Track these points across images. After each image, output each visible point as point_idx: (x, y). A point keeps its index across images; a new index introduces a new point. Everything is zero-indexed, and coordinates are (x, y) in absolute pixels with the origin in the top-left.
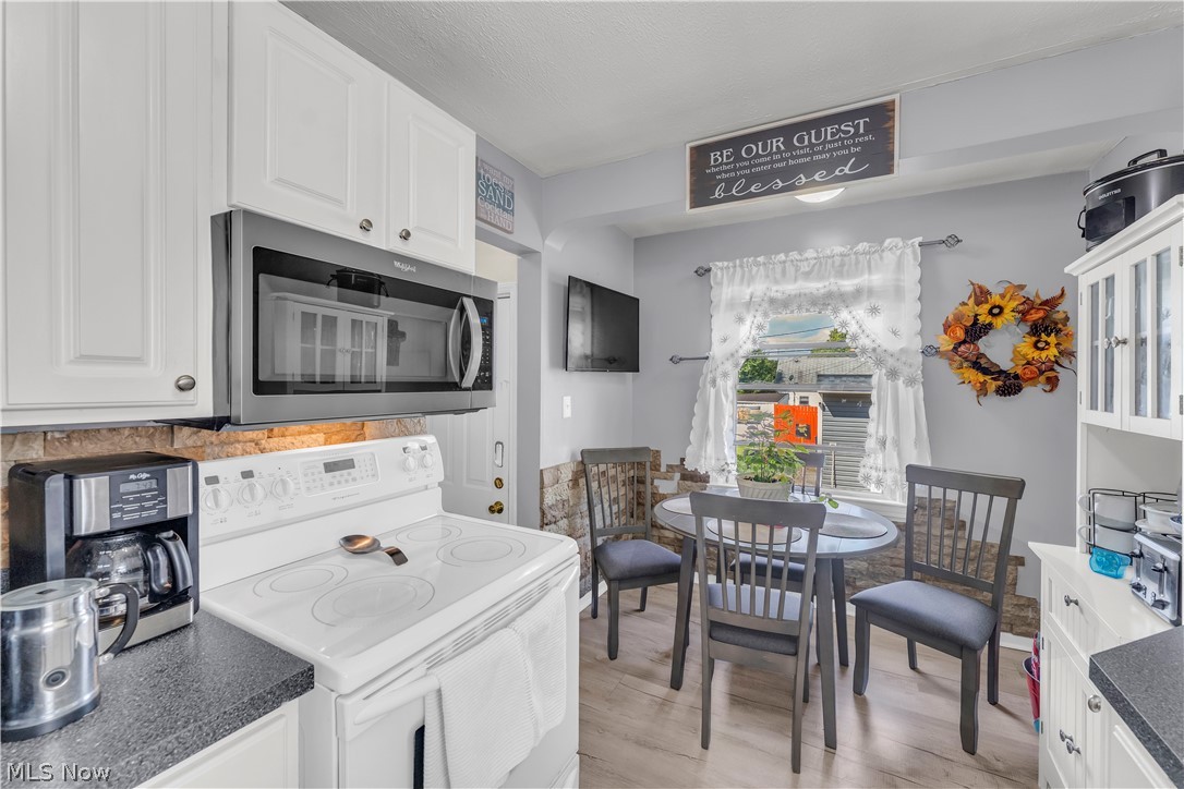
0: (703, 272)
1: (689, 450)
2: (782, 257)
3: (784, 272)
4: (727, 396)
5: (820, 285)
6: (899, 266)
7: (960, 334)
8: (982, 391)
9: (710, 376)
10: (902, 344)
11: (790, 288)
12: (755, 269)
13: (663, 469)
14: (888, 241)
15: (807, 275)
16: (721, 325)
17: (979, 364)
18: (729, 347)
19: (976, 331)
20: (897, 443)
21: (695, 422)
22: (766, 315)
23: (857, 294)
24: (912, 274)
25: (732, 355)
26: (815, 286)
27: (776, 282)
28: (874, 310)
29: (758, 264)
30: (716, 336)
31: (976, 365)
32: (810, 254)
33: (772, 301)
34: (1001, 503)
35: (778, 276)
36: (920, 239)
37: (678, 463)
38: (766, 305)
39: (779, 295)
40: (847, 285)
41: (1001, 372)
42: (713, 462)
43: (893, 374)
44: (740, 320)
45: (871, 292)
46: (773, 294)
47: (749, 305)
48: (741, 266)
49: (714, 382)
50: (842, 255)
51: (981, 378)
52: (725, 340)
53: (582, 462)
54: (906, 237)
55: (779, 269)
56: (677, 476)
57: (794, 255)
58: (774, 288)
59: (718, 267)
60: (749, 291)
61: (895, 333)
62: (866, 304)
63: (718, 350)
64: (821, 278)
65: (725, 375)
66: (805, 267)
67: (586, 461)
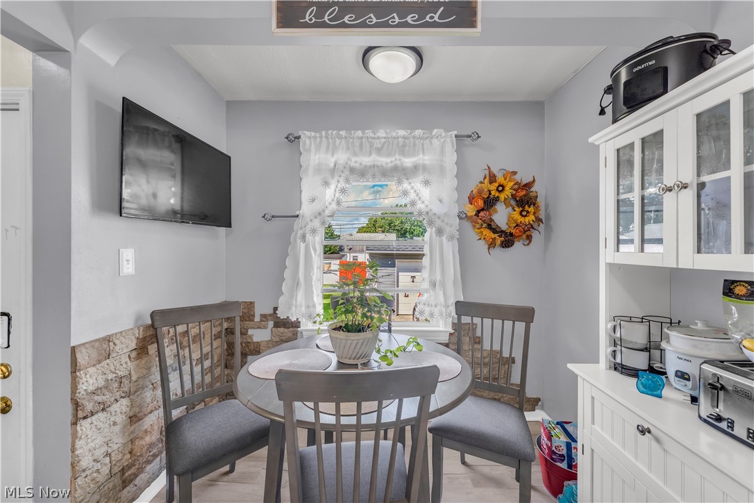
0: (293, 139)
1: (282, 300)
2: (359, 133)
3: (361, 146)
4: (315, 250)
5: (388, 160)
6: (442, 152)
7: (481, 203)
8: (492, 245)
9: (300, 232)
10: (445, 210)
11: (366, 160)
12: (338, 141)
13: (257, 319)
14: (435, 131)
15: (379, 151)
16: (309, 187)
17: (491, 227)
18: (317, 207)
19: (490, 203)
20: (443, 285)
21: (287, 274)
22: (347, 181)
23: (416, 168)
24: (451, 158)
25: (320, 214)
26: (385, 161)
27: (355, 154)
28: (427, 183)
29: (340, 137)
30: (305, 197)
31: (490, 227)
32: (381, 133)
33: (352, 170)
34: (520, 326)
35: (357, 149)
36: (455, 132)
37: (272, 312)
38: (347, 172)
39: (357, 165)
40: (408, 162)
41: (502, 232)
42: (303, 309)
43: (440, 232)
44: (326, 184)
45: (425, 168)
46: (353, 164)
47: (333, 171)
48: (327, 137)
49: (304, 237)
50: (405, 138)
51: (493, 236)
52: (313, 200)
53: (153, 325)
54: (447, 130)
55: (357, 143)
56: (271, 324)
57: (369, 133)
58: (354, 159)
59: (306, 136)
60: (333, 160)
61: (440, 201)
62: (421, 178)
63: (306, 209)
64: (389, 155)
65: (314, 231)
66: (377, 144)
67: (157, 324)
